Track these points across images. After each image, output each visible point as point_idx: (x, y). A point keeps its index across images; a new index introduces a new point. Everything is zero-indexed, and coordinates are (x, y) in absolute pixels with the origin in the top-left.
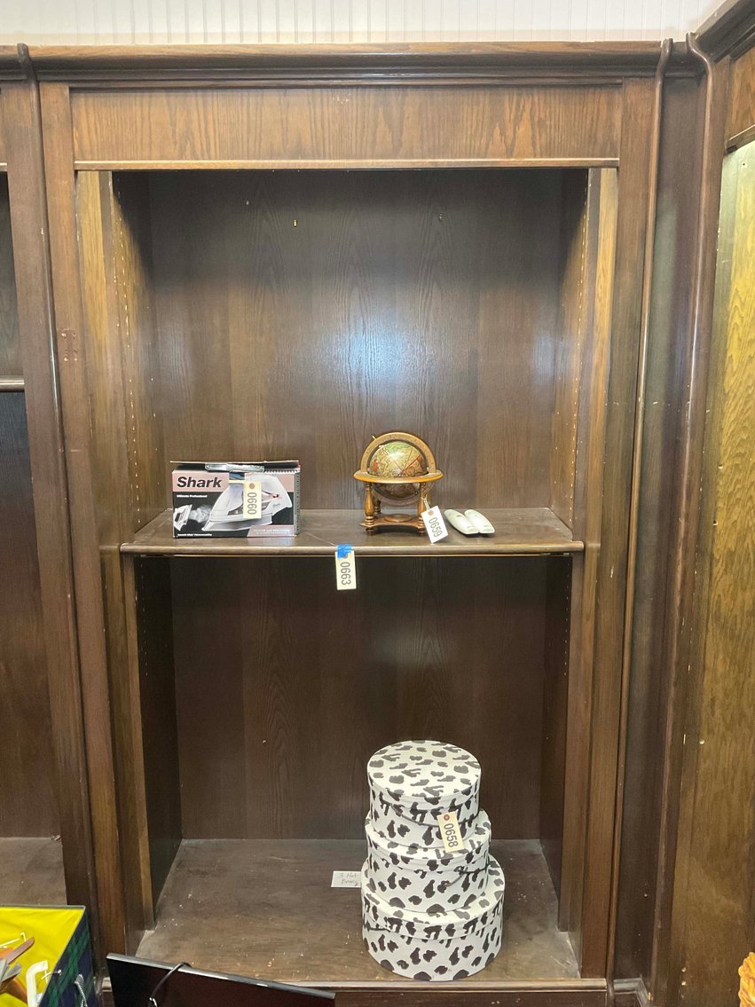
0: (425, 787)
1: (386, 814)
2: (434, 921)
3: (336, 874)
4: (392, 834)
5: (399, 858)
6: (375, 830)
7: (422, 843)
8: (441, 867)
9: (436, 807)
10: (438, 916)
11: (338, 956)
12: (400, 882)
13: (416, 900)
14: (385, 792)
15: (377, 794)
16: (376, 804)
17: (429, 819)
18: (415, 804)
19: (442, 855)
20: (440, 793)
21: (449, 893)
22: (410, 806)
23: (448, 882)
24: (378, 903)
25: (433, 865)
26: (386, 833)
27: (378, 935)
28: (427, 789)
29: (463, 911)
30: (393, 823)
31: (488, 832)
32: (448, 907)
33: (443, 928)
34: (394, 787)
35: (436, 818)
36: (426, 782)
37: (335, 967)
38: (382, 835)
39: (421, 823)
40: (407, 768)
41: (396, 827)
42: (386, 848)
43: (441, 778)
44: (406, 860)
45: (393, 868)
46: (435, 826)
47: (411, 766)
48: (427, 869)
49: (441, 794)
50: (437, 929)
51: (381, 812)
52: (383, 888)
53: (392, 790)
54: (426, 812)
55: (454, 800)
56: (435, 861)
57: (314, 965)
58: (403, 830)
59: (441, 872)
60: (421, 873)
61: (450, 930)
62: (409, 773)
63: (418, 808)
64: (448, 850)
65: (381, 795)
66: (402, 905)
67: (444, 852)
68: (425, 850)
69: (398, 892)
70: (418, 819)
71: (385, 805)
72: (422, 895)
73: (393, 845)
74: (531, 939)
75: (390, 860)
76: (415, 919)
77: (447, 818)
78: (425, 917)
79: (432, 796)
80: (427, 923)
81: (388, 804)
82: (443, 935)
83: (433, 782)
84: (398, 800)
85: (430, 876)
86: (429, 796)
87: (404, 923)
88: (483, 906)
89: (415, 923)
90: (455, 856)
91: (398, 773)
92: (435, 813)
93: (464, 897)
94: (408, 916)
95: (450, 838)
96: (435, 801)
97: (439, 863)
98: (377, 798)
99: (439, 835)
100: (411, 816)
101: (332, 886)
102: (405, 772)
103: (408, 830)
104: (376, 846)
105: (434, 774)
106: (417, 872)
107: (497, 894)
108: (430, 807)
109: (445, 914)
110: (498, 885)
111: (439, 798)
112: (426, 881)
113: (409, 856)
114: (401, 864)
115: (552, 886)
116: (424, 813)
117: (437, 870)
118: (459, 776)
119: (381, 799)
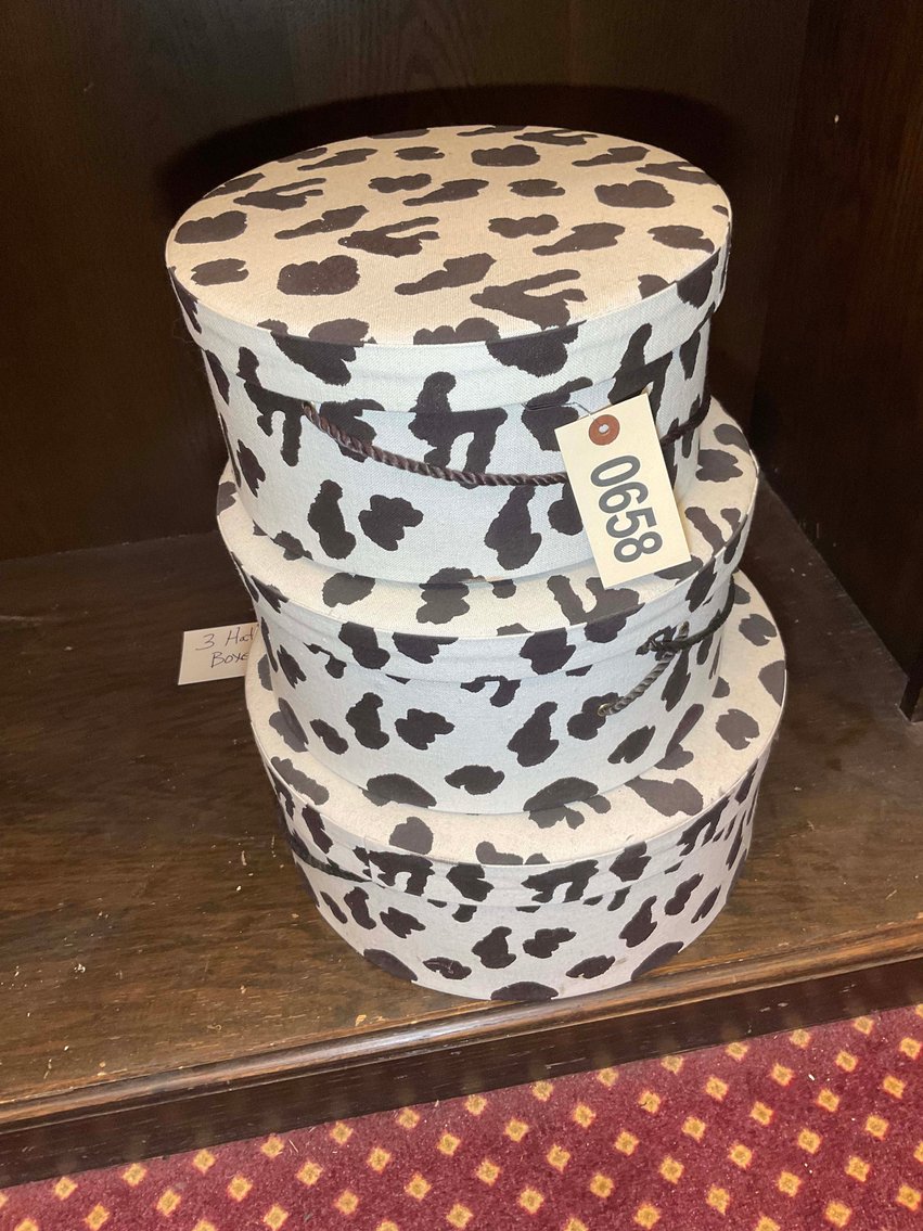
0: (478, 288)
1: (290, 454)
2: (562, 846)
3: (192, 639)
4: (338, 543)
5: (385, 643)
6: (259, 531)
7: (487, 564)
8: (585, 651)
9: (550, 383)
10: (576, 820)
11: (212, 944)
12: (400, 724)
13: (478, 779)
14: (266, 349)
15: (230, 364)
16: (238, 415)
17: (514, 450)
18: (440, 384)
19: (589, 603)
20: (571, 305)
21: (614, 730)
22: (410, 395)
23: (612, 697)
24: (321, 795)
25: (547, 652)
26: (310, 539)
27: (344, 887)
28: (490, 298)
29: (668, 776)
30: (330, 492)
31: (747, 463)
32: (610, 779)
33: (604, 866)
34: (306, 315)
35: (549, 443)
36: (475, 266)
37: (203, 997)
38: (292, 548)
39: (474, 475)
40: (365, 224)
41: (351, 509)
42: (316, 602)
43: (551, 239)
44: (420, 649)
45: (359, 681)
46: (548, 480)
47: (384, 212)
48: (521, 669)
49: (575, 311)
50: (580, 874)
51: (268, 448)
52: (337, 745)
53: (300, 329)
54: (497, 416)
55: (644, 333)
56: (561, 634)
57: (125, 1007)
58: (389, 520)
59: (581, 672)
60: (492, 689)
61: (631, 863)
62: (378, 242)
63: (460, 400)
64: (614, 576)
65: (248, 361)
66: (424, 799)
67: (594, 584)
68: (504, 589)
69: (398, 758)
70: (458, 458)
71: (278, 418)
72: (504, 761)
73: (348, 588)
74: (835, 765)
75: (344, 653)
76: (486, 851)
77: (605, 432)
78: (522, 837)
79: (529, 328)
80: (538, 859)
81: (295, 409)
82: (604, 884)
83: (515, 262)
84: (341, 377)
85: (535, 690)
86: (512, 327)
87: (441, 871)
88: (739, 744)
89: (488, 869)
90: (646, 595)
91: (323, 248)
92: (546, 417)
93: (665, 724)
94: (452, 844)
95: (623, 523)
96: (540, 355)
97: (576, 635)
98: (237, 386)
99: (566, 517)
100: (419, 450)
101: (182, 681)
102: (357, 241)
103: (415, 518)
104: (274, 598)
105: (505, 227)
106: (476, 686)
107: (767, 676)
108: (515, 388)
109: (602, 806)
110: (760, 642)
111: (571, 333)
112: (520, 712)
113: (430, 630)
114: (399, 663)
115: (830, 577)
116: (486, 423)
117: (571, 664)
118: (638, 221)
119: (255, 391)
